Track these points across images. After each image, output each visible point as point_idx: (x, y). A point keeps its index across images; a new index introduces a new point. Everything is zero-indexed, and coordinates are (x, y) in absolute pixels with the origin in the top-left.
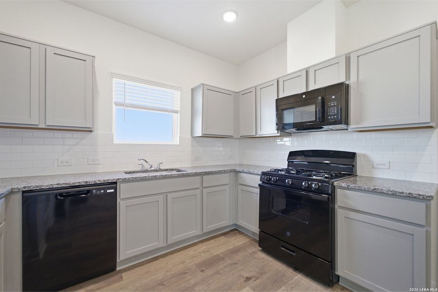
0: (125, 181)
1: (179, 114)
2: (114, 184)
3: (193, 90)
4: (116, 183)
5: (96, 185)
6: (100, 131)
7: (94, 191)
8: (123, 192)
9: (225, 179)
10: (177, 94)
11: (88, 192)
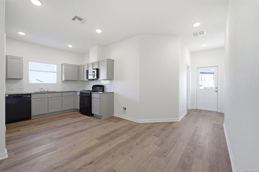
0: (34, 94)
1: (56, 73)
2: (30, 94)
3: (62, 64)
4: (31, 94)
5: (24, 94)
6: (24, 79)
7: (24, 96)
8: (33, 97)
9: (72, 94)
10: (55, 66)
11: (22, 96)
